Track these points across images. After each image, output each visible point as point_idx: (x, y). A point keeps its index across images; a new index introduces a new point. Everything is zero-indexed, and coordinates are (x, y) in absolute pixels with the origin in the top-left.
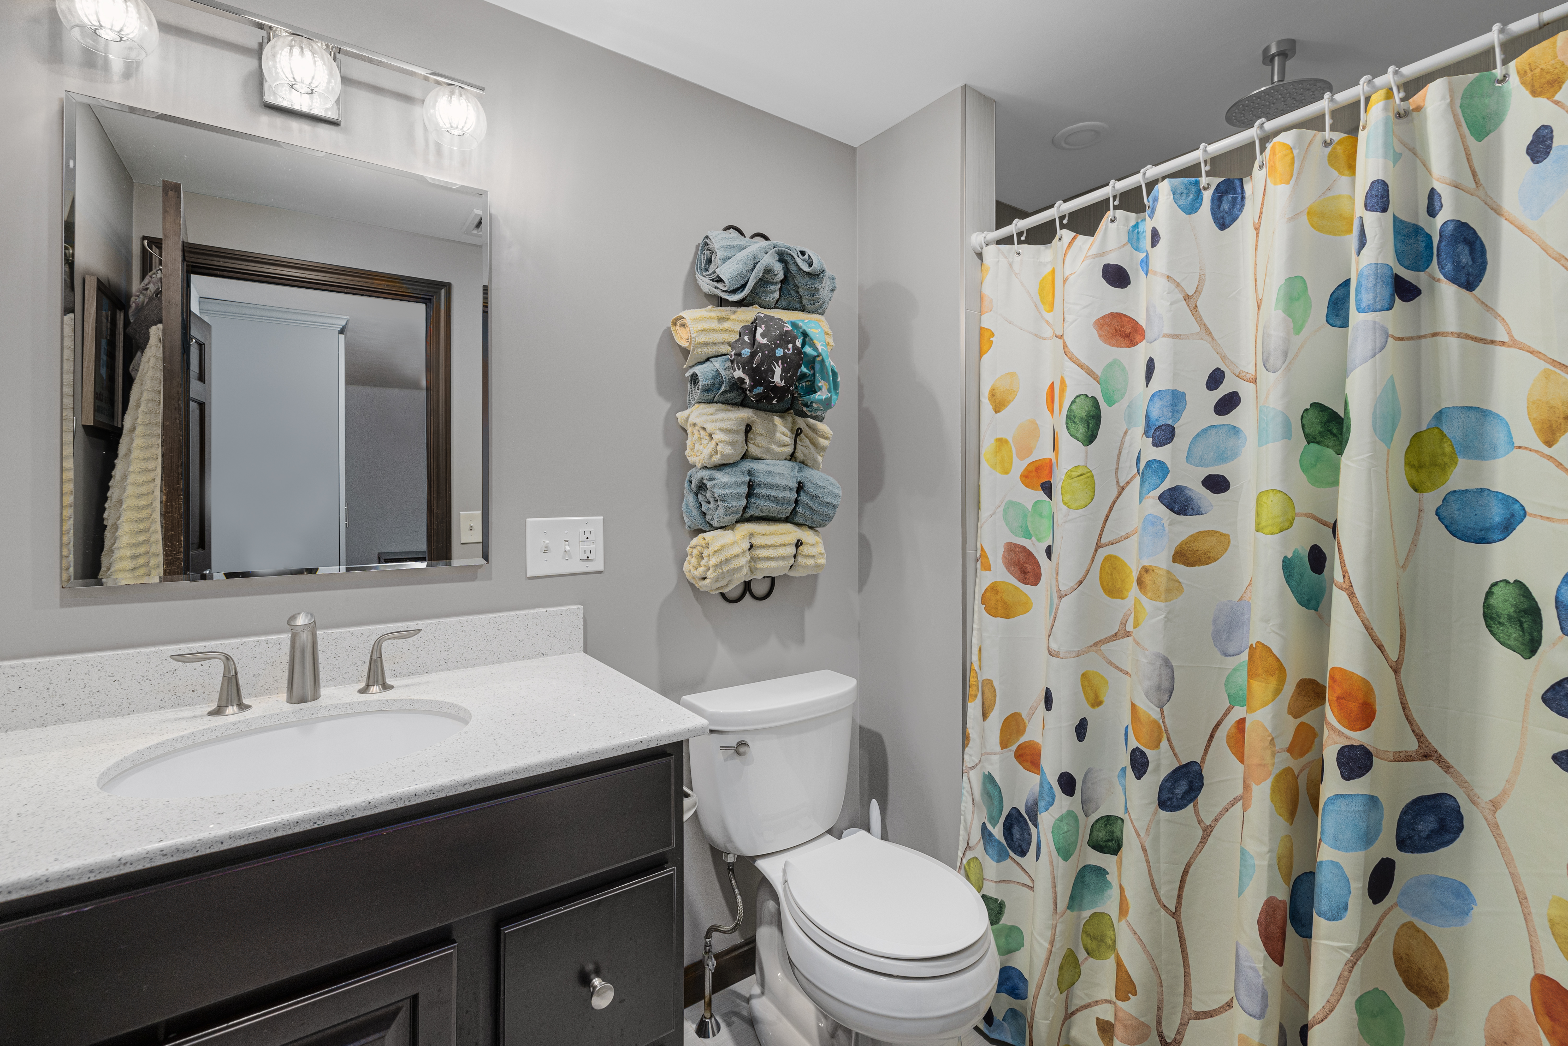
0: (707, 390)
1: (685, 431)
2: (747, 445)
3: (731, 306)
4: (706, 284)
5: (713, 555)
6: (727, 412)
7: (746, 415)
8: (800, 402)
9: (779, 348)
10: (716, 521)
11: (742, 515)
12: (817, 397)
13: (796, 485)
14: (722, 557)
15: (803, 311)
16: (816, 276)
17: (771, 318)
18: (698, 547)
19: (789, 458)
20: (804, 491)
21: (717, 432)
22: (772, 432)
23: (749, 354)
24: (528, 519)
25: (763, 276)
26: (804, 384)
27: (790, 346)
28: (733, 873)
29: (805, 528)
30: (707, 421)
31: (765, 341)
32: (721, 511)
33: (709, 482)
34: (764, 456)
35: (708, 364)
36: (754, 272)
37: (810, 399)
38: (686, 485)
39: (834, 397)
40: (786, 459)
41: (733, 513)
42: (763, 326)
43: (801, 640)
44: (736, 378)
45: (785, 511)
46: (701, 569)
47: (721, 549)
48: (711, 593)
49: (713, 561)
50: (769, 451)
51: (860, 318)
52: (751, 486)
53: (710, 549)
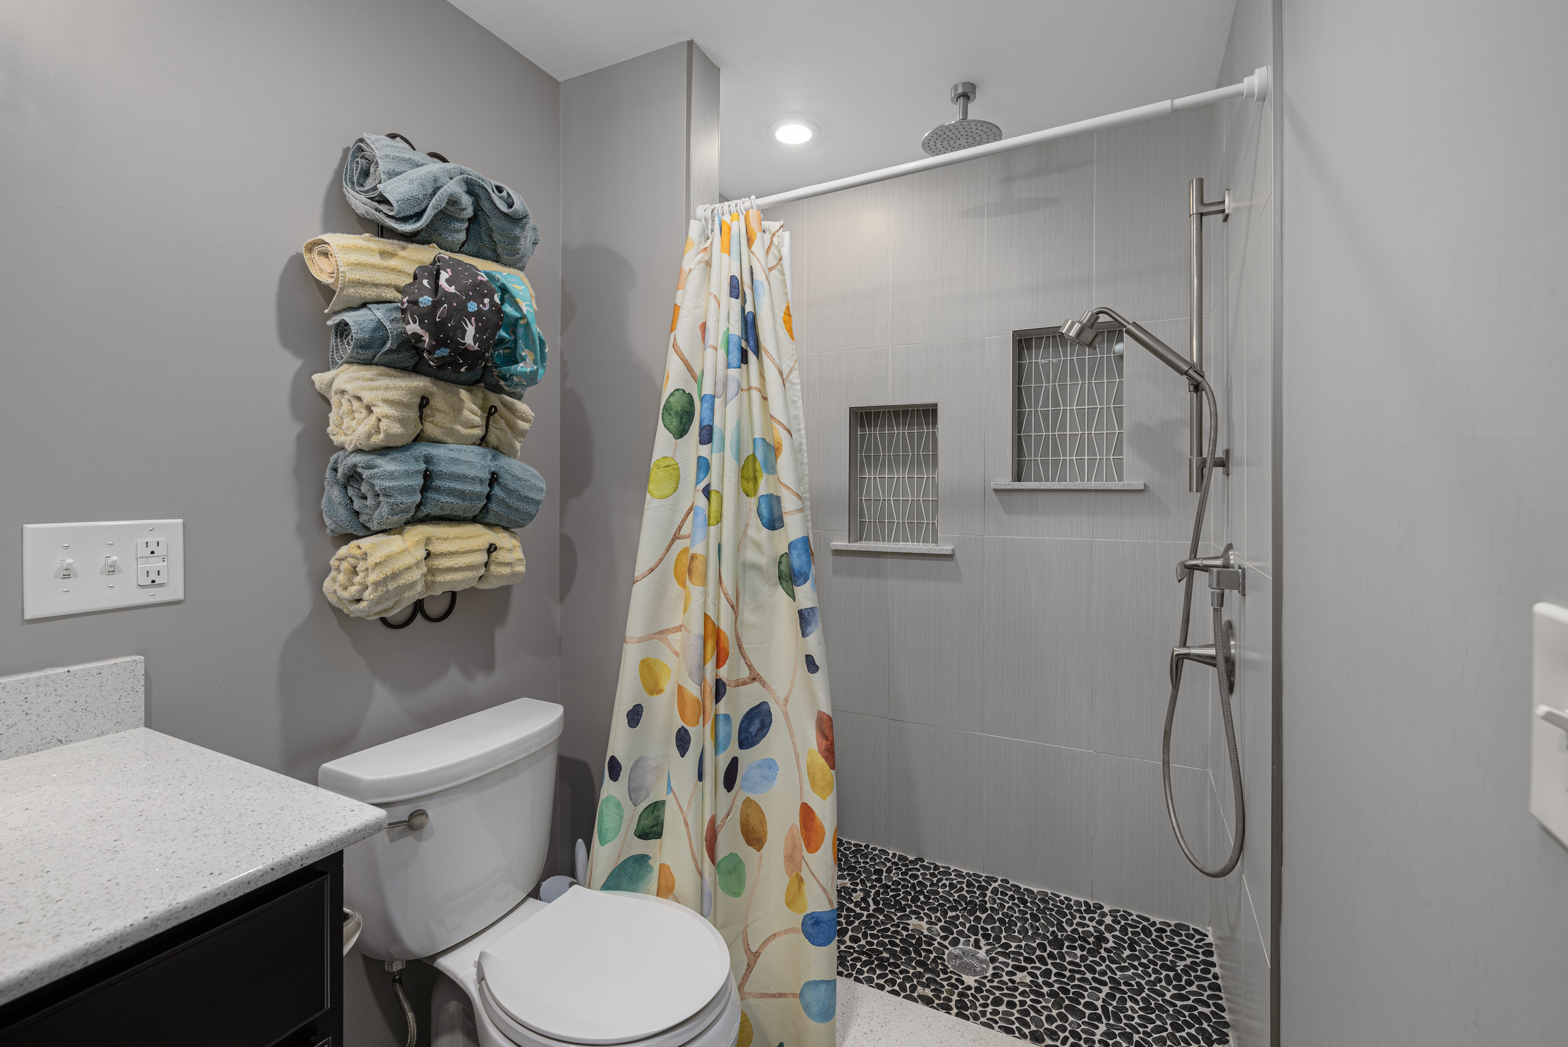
0: (363, 345)
1: (327, 401)
2: (422, 424)
3: (399, 239)
4: (360, 203)
5: (373, 569)
6: (393, 378)
7: (422, 384)
8: (496, 373)
9: (472, 302)
10: (375, 523)
11: (414, 514)
12: (519, 369)
13: (489, 476)
14: (388, 571)
15: (497, 262)
16: (518, 220)
17: (460, 263)
18: (349, 559)
19: (478, 442)
20: (499, 483)
21: (380, 403)
22: (457, 408)
23: (430, 304)
24: (27, 526)
25: (445, 208)
26: (501, 351)
27: (487, 301)
28: (401, 983)
29: (497, 529)
30: (363, 388)
31: (452, 289)
32: (384, 509)
33: (366, 471)
34: (445, 438)
35: (363, 312)
36: (434, 199)
37: (509, 370)
38: (328, 473)
39: (541, 371)
40: (474, 444)
41: (402, 511)
42: (449, 270)
43: (489, 665)
44: (409, 333)
45: (474, 509)
46: (353, 589)
47: (385, 561)
48: (368, 619)
49: (373, 577)
50: (452, 433)
51: (563, 282)
52: (428, 476)
53: (369, 559)
